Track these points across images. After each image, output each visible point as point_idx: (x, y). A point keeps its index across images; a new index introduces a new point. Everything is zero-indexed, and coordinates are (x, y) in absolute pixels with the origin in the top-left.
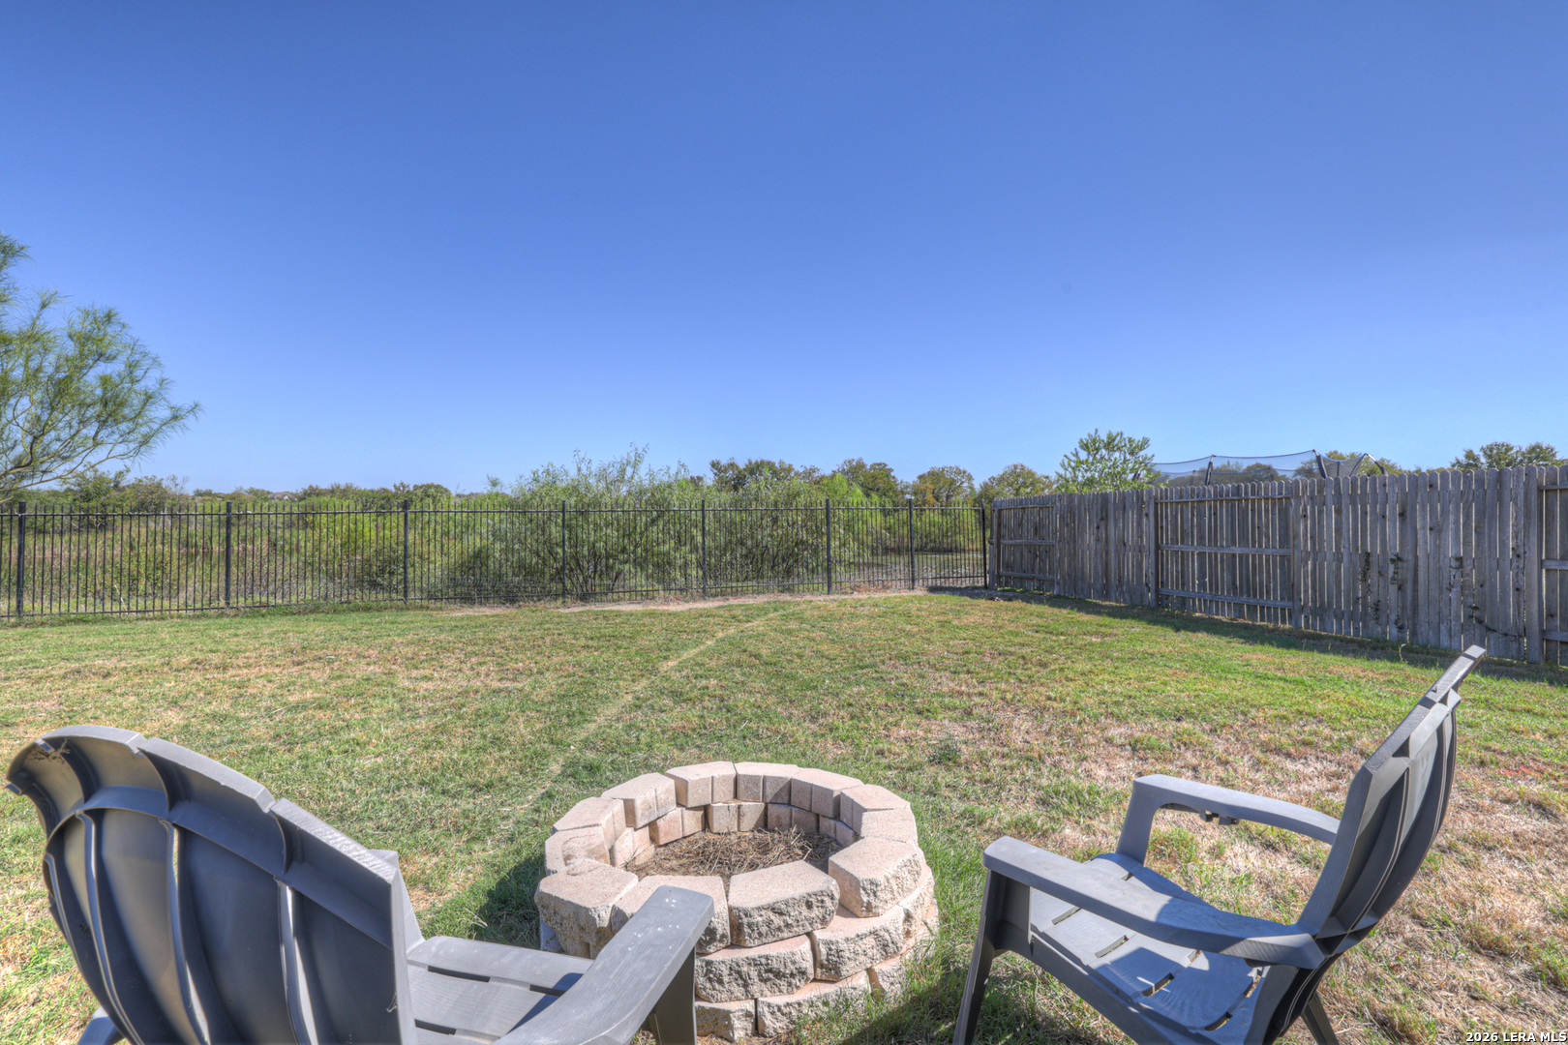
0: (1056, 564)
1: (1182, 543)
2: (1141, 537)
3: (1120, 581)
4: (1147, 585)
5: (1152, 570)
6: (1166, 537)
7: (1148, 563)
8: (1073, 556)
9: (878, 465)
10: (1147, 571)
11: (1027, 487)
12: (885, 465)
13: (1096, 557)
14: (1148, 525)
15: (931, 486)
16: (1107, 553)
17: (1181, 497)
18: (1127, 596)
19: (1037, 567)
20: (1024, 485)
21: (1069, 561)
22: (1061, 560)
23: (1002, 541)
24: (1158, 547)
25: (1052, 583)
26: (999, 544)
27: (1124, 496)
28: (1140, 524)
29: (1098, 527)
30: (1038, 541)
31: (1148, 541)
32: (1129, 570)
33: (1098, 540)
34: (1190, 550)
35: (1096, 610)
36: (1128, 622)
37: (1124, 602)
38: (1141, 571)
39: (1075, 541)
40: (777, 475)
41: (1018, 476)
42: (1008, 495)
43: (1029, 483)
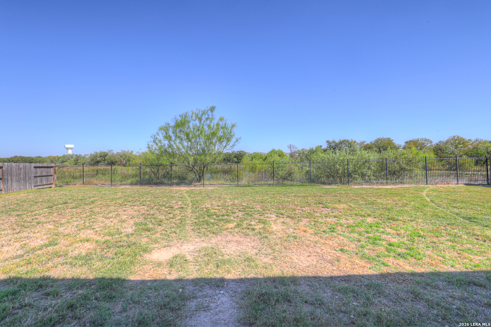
12: (390, 138)
15: (414, 146)
20: (459, 143)
40: (350, 144)
41: (456, 140)
42: (452, 148)
43: (461, 143)
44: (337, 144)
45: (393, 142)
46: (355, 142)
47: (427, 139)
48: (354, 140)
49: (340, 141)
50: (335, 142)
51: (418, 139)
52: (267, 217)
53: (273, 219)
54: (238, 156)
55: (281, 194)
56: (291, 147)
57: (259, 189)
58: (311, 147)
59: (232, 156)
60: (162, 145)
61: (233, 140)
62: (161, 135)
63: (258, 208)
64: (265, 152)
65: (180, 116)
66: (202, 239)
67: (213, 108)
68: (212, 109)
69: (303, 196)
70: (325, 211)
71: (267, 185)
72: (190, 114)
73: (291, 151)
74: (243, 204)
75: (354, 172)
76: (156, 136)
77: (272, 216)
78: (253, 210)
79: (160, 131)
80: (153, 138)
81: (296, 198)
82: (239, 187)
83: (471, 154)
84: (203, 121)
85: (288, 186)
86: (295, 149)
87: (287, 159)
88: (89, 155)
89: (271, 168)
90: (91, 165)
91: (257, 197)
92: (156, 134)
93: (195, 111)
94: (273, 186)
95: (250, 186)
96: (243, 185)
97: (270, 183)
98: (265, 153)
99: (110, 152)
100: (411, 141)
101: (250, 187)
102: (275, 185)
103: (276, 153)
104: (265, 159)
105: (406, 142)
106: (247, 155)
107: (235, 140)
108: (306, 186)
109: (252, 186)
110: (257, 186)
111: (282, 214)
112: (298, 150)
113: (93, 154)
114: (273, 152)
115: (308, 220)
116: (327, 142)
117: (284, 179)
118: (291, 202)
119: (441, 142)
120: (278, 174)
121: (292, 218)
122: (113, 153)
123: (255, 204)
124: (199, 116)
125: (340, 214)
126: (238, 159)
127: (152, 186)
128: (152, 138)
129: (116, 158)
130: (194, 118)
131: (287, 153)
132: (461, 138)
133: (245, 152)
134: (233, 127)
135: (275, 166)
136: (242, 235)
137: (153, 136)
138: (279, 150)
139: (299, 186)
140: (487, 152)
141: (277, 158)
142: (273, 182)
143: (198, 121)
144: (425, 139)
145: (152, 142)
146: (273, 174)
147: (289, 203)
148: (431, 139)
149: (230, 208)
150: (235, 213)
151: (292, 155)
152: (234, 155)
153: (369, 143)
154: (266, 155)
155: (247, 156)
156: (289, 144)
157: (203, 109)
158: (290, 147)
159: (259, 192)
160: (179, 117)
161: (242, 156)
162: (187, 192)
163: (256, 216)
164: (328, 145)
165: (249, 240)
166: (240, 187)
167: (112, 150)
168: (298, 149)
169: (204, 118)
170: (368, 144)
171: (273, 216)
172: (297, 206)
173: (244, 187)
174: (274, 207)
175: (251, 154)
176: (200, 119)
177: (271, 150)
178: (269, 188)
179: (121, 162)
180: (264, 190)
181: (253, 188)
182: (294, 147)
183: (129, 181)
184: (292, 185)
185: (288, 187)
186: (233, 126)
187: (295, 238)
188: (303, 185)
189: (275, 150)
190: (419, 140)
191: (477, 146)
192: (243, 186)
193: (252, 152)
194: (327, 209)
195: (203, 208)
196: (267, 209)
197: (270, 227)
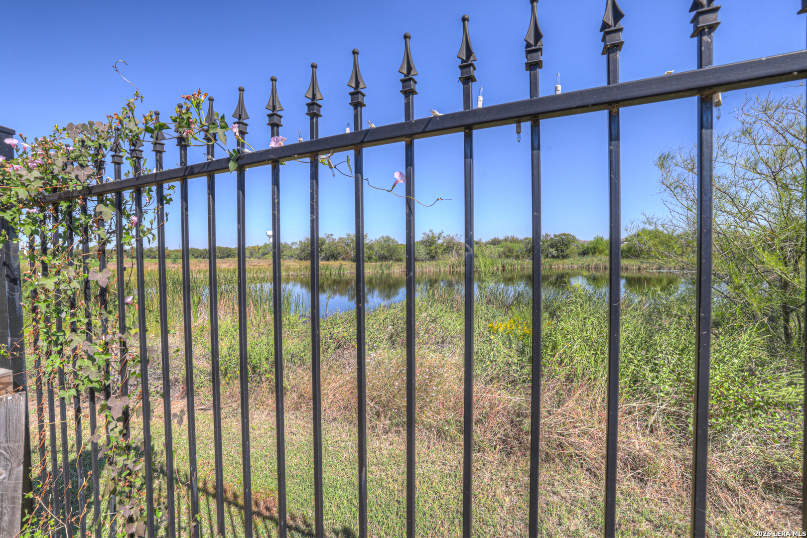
54: (558, 244)
88: (298, 243)
90: (301, 259)
99: (328, 237)
113: (303, 241)
122: (334, 240)
126: (557, 250)
129: (338, 248)
152: (549, 243)
155: (575, 245)
161: (565, 244)
167: (331, 235)
179: (347, 253)
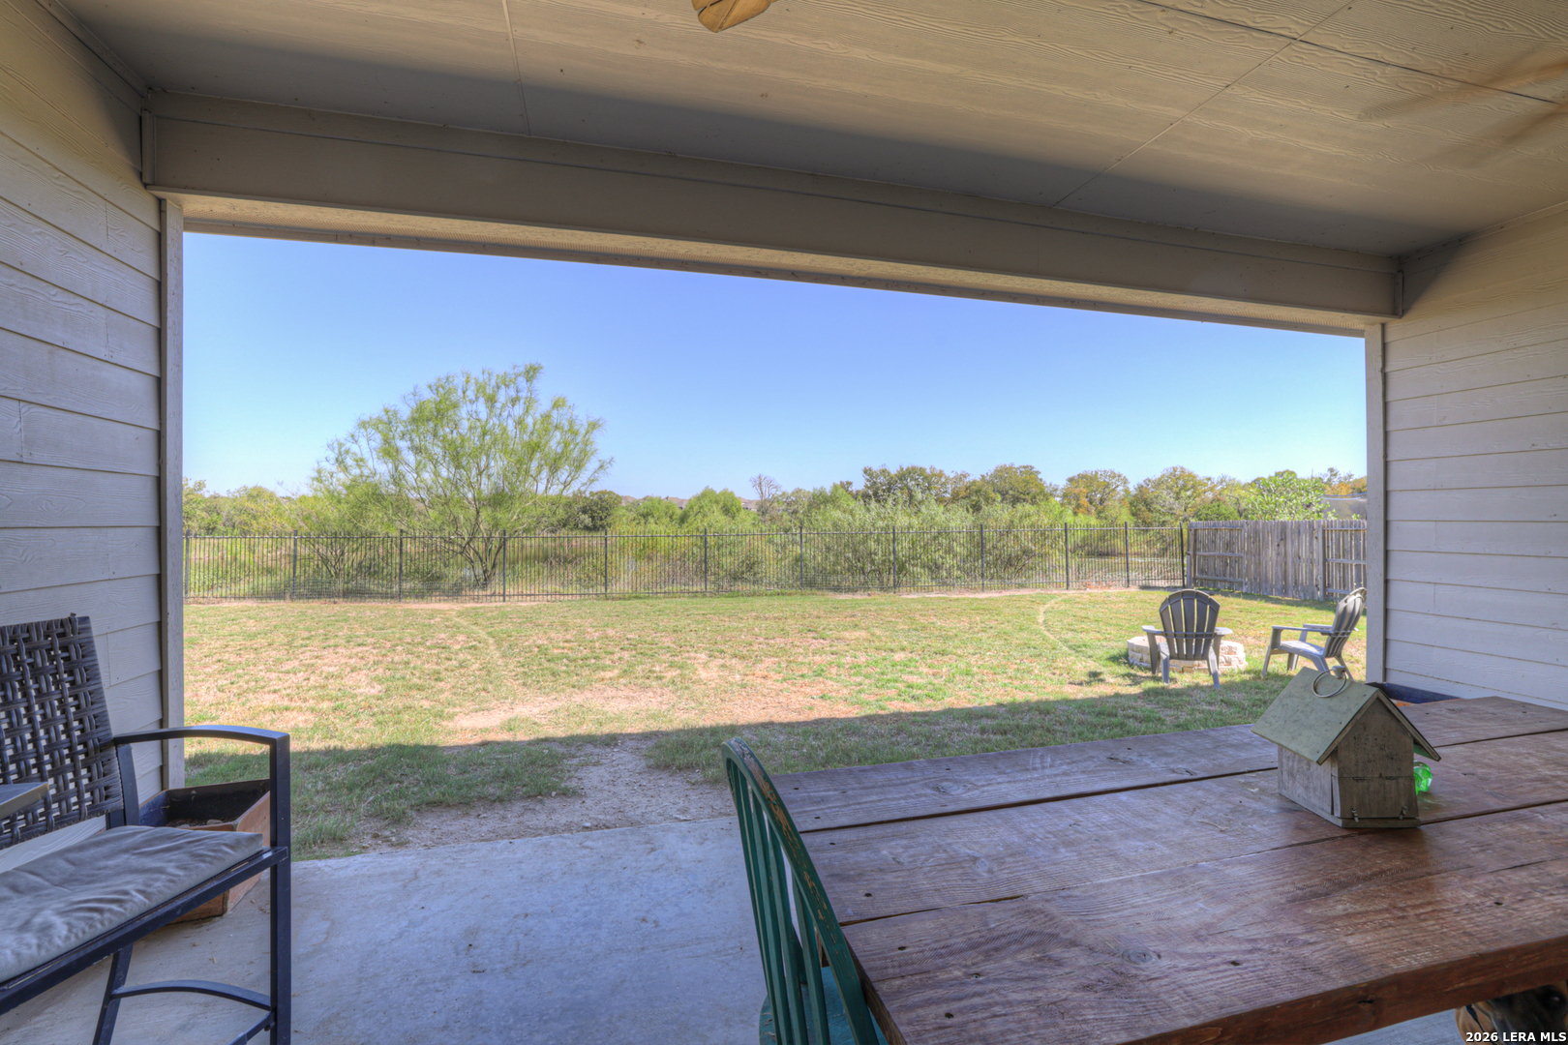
0: (1244, 571)
1: (1344, 557)
2: (1312, 553)
3: (1296, 583)
4: (1317, 586)
5: (1321, 576)
6: (1332, 552)
7: (1317, 572)
8: (1259, 564)
9: (1024, 467)
10: (1317, 576)
11: (1188, 490)
12: (1032, 468)
13: (1276, 566)
14: (1318, 545)
15: (1085, 490)
16: (1286, 563)
17: (1343, 527)
18: (1302, 595)
19: (1228, 572)
20: (1184, 488)
21: (1255, 569)
22: (1248, 566)
23: (1198, 553)
24: (1325, 560)
25: (1241, 584)
26: (1195, 555)
27: (1299, 525)
28: (1311, 544)
29: (1278, 545)
30: (1229, 554)
31: (1318, 556)
32: (1303, 576)
33: (1278, 554)
34: (1350, 562)
35: (1277, 601)
36: (1302, 609)
37: (1300, 597)
38: (1312, 576)
39: (1259, 555)
40: (928, 480)
41: (1178, 478)
42: (1168, 498)
43: (1189, 486)
44: (892, 478)
45: (1040, 476)
46: (941, 474)
47: (1116, 472)
48: (938, 468)
49: (902, 469)
50: (889, 473)
51: (1096, 473)
52: (689, 658)
53: (701, 661)
54: (595, 508)
55: (723, 613)
56: (763, 483)
57: (663, 605)
58: (818, 487)
59: (576, 507)
60: (366, 472)
61: (592, 465)
62: (363, 441)
63: (667, 642)
64: (681, 497)
65: (430, 387)
66: (554, 697)
67: (535, 369)
68: (531, 373)
69: (775, 618)
70: (817, 644)
71: (686, 595)
72: (459, 381)
73: (762, 497)
74: (629, 636)
75: (913, 559)
76: (348, 445)
77: (698, 655)
78: (654, 646)
79: (362, 430)
80: (336, 451)
81: (757, 622)
82: (609, 602)
83: (1207, 514)
84: (498, 405)
85: (742, 595)
86: (773, 491)
87: (746, 522)
89: (700, 548)
91: (662, 621)
92: (350, 439)
93: (476, 373)
94: (704, 596)
95: (641, 598)
96: (621, 596)
97: (695, 589)
98: (683, 501)
100: (1082, 477)
101: (641, 601)
102: (708, 594)
103: (717, 502)
104: (683, 519)
105: (1071, 480)
106: (624, 504)
107: (596, 465)
108: (790, 594)
109: (645, 598)
110: (660, 598)
111: (722, 652)
112: (784, 493)
114: (707, 499)
115: (776, 660)
116: (865, 472)
117: (735, 577)
118: (745, 630)
119: (1150, 481)
120: (719, 565)
121: (743, 658)
123: (658, 635)
124: (489, 391)
125: (846, 648)
126: (593, 518)
127: (336, 600)
128: (333, 450)
130: (470, 394)
131: (751, 502)
132: (1190, 475)
133: (618, 496)
134: (593, 429)
135: (711, 541)
136: (634, 688)
137: (336, 445)
138: (725, 493)
139: (771, 595)
140: (1239, 511)
141: (717, 518)
142: (703, 587)
143: (484, 406)
144: (1112, 472)
145: (332, 461)
146: (704, 566)
147: (741, 631)
148: (1124, 473)
149: (597, 645)
150: (612, 653)
151: (763, 509)
152: (581, 504)
153: (978, 478)
154: (684, 507)
155: (623, 508)
156: (755, 475)
157: (502, 373)
158: (759, 483)
159: (668, 611)
160: (429, 390)
161: (607, 509)
162: (460, 614)
163: (664, 657)
164: (868, 480)
165: (651, 694)
166: (613, 599)
168: (784, 489)
169: (502, 397)
170: (974, 481)
171: (703, 656)
172: (756, 636)
173: (625, 599)
174: (705, 641)
175: (636, 504)
176: (491, 401)
177: (699, 490)
178: (694, 600)
180: (678, 607)
181: (650, 601)
182: (770, 484)
183: (243, 587)
184: (754, 594)
185: (742, 599)
186: (594, 426)
187: (744, 686)
188: (783, 594)
189: (712, 492)
190: (1099, 476)
191: (1220, 494)
192: (620, 599)
193: (638, 496)
194: (822, 641)
195: (529, 646)
196: (687, 643)
197: (694, 673)
